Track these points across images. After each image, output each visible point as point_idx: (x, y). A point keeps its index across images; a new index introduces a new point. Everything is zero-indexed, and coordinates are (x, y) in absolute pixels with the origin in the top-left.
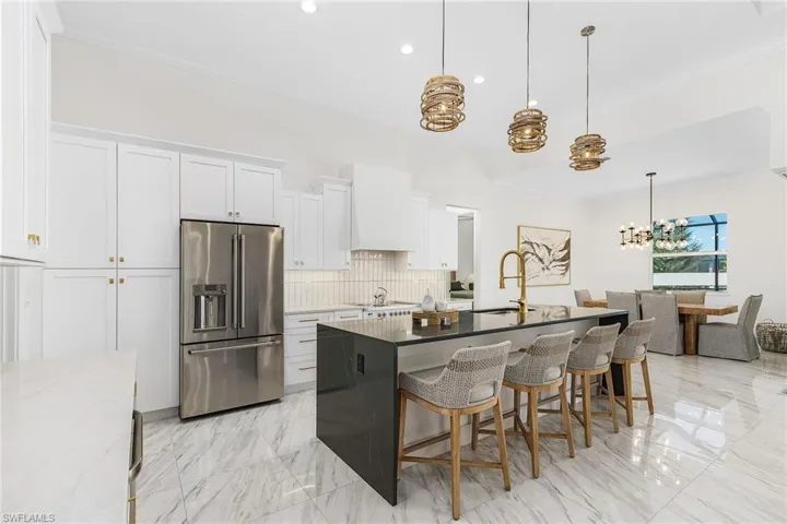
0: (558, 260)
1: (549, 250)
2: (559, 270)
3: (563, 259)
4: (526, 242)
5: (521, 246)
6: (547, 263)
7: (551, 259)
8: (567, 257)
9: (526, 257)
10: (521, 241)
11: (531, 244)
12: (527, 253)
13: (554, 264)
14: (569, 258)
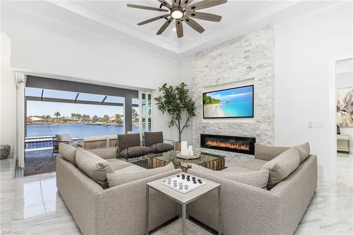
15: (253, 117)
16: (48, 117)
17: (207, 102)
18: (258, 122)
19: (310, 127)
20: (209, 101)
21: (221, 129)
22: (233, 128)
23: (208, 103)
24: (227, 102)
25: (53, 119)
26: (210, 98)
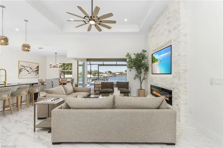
0: (34, 71)
1: (31, 68)
2: (35, 74)
3: (36, 71)
4: (22, 66)
5: (20, 67)
6: (30, 72)
7: (32, 71)
8: (38, 70)
9: (22, 70)
10: (20, 65)
11: (24, 67)
12: (22, 69)
13: (33, 72)
14: (38, 71)
15: (171, 74)
16: (122, 72)
18: (173, 77)
19: (211, 84)
20: (154, 60)
21: (158, 81)
22: (163, 81)
24: (161, 61)
25: (124, 74)
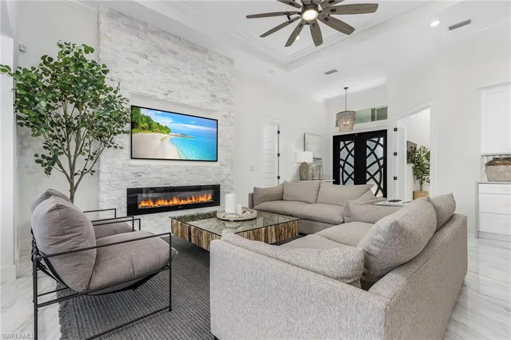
17: (141, 125)
18: (222, 165)
20: (146, 125)
21: (174, 175)
22: (194, 173)
23: (143, 129)
24: (184, 135)
26: (148, 120)
